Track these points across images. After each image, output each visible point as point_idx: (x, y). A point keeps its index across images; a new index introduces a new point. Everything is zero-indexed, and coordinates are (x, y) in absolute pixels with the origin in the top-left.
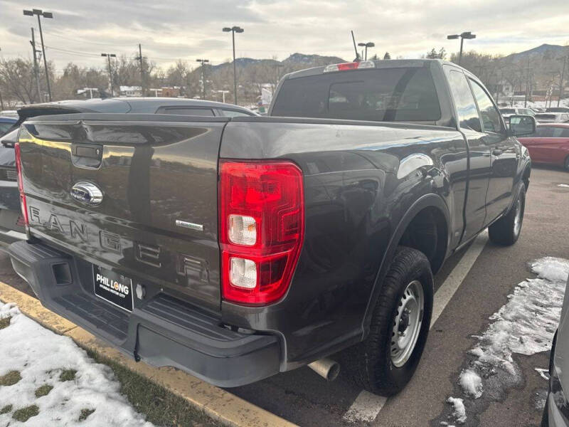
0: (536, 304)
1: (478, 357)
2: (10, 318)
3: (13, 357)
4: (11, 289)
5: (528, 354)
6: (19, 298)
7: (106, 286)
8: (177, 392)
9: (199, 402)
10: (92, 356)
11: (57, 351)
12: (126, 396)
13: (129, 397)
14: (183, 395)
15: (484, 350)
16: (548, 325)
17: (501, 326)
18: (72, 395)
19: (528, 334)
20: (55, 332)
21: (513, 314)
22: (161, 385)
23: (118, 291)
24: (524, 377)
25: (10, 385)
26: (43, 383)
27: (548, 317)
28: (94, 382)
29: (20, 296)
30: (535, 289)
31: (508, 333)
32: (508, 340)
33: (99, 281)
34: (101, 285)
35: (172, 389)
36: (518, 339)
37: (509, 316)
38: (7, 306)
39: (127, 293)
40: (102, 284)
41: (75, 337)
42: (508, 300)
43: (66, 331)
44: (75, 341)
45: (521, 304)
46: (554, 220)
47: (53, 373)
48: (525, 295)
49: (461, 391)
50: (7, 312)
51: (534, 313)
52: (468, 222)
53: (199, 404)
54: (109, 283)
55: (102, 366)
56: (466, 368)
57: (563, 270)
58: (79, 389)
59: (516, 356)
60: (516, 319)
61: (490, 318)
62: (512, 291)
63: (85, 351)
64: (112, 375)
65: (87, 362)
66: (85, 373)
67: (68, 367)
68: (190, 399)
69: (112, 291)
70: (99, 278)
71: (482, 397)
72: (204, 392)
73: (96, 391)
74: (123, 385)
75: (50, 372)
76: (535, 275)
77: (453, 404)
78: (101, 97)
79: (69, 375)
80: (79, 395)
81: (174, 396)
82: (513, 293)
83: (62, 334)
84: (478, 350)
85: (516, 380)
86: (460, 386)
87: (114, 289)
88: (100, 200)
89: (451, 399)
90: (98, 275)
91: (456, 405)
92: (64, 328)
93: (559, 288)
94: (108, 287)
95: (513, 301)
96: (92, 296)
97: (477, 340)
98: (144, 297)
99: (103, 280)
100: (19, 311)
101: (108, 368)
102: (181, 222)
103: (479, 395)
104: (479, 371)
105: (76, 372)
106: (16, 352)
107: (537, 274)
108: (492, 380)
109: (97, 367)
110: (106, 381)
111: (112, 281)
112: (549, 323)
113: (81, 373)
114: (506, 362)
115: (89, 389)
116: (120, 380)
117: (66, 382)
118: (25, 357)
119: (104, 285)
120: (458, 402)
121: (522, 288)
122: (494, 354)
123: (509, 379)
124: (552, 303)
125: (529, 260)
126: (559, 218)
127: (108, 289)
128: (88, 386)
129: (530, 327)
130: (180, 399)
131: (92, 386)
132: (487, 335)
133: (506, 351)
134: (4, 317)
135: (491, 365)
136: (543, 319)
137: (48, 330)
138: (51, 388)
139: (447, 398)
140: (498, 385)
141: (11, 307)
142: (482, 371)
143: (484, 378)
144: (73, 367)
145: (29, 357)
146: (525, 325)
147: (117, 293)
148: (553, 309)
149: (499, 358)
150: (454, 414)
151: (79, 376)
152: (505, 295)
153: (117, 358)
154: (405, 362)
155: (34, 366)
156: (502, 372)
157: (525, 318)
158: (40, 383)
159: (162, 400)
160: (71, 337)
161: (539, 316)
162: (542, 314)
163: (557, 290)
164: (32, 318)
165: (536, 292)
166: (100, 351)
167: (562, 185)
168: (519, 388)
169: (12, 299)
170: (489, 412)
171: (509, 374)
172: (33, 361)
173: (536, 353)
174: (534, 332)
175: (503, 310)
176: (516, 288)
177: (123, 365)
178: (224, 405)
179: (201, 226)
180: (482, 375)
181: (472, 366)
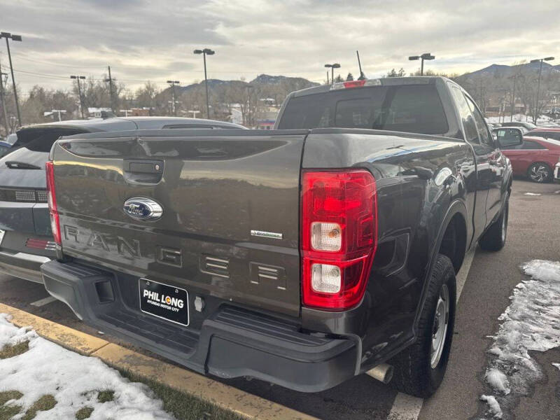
0: (537, 303)
1: (498, 356)
2: (28, 342)
3: (41, 381)
4: (22, 313)
5: (543, 350)
6: (34, 322)
7: (155, 301)
8: (224, 406)
9: (249, 413)
10: (126, 375)
11: (87, 372)
12: (172, 413)
13: (175, 414)
14: (231, 408)
15: (502, 349)
16: (553, 323)
17: (512, 326)
18: (116, 416)
19: (537, 332)
20: (80, 353)
21: (519, 314)
22: (205, 400)
23: (170, 305)
24: (545, 372)
25: (46, 409)
26: (83, 406)
27: (551, 315)
28: (136, 401)
29: (34, 319)
30: (531, 290)
31: (520, 331)
32: (521, 338)
33: (147, 297)
34: (148, 301)
35: (218, 403)
36: (530, 337)
37: (515, 316)
38: (23, 329)
39: (182, 307)
40: (150, 299)
41: (104, 358)
42: (510, 302)
43: (92, 352)
44: (104, 362)
45: (524, 304)
46: (531, 225)
47: (89, 395)
48: (524, 296)
49: (491, 389)
50: (24, 335)
51: (537, 312)
52: (476, 227)
53: (250, 416)
54: (160, 298)
55: (140, 384)
56: (489, 367)
57: (554, 271)
58: (122, 409)
59: (533, 353)
60: (523, 318)
61: (499, 319)
62: (511, 293)
63: (117, 371)
64: (152, 393)
65: (123, 381)
66: (124, 392)
67: (104, 388)
68: (239, 412)
69: (162, 306)
70: (147, 293)
71: (511, 393)
72: (251, 404)
73: (141, 410)
74: (165, 402)
75: (85, 394)
76: (529, 277)
77: (486, 401)
78: (102, 117)
79: (107, 396)
80: (124, 415)
81: (222, 410)
82: (513, 295)
83: (88, 355)
84: (496, 350)
85: (537, 375)
86: (489, 384)
87: (166, 304)
88: (159, 215)
89: (484, 397)
90: (145, 291)
91: (490, 403)
92: (89, 349)
93: (554, 288)
94: (157, 302)
95: (516, 301)
96: (138, 313)
97: (492, 341)
98: (203, 309)
99: (152, 295)
100: (36, 335)
101: (146, 387)
102: (256, 232)
103: (508, 391)
104: (502, 369)
105: (113, 392)
106: (43, 376)
107: (530, 276)
108: (515, 377)
109: (136, 386)
110: (149, 399)
111: (163, 296)
112: (553, 321)
113: (119, 393)
114: (525, 359)
115: (134, 408)
116: (162, 398)
117: (106, 403)
118: (55, 381)
119: (153, 300)
120: (492, 399)
121: (520, 289)
122: (511, 352)
123: (531, 375)
124: (551, 302)
125: (519, 264)
126: (535, 224)
127: (158, 305)
128: (129, 405)
129: (537, 325)
130: (228, 413)
131: (135, 406)
132: (501, 334)
133: (522, 348)
134: (22, 341)
135: (511, 363)
136: (547, 317)
137: (73, 353)
138: (92, 410)
139: (480, 396)
140: (522, 381)
141: (27, 331)
142: (505, 369)
143: (509, 375)
144: (109, 387)
145: (59, 380)
146: (533, 324)
147: (170, 308)
148: (553, 307)
149: (517, 356)
150: (490, 411)
151: (117, 396)
152: (506, 297)
153: (153, 376)
154: (437, 363)
155: (68, 389)
156: (523, 368)
157: (531, 317)
158: (79, 406)
159: (210, 415)
160: (99, 358)
161: (542, 315)
162: (544, 313)
163: (553, 290)
164: (52, 341)
165: (534, 293)
166: (133, 370)
167: (528, 194)
168: (543, 382)
169: (26, 323)
170: (521, 407)
171: (531, 371)
172: (66, 384)
173: (550, 349)
174: (542, 329)
175: (508, 310)
176: (515, 290)
177: (161, 382)
178: (274, 416)
179: (281, 235)
180: (506, 372)
181: (494, 364)
